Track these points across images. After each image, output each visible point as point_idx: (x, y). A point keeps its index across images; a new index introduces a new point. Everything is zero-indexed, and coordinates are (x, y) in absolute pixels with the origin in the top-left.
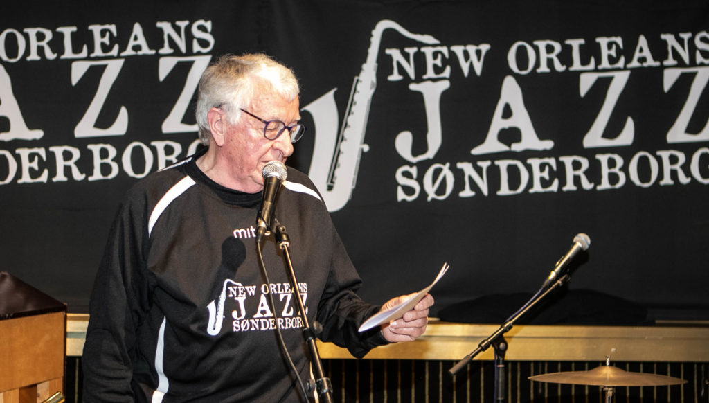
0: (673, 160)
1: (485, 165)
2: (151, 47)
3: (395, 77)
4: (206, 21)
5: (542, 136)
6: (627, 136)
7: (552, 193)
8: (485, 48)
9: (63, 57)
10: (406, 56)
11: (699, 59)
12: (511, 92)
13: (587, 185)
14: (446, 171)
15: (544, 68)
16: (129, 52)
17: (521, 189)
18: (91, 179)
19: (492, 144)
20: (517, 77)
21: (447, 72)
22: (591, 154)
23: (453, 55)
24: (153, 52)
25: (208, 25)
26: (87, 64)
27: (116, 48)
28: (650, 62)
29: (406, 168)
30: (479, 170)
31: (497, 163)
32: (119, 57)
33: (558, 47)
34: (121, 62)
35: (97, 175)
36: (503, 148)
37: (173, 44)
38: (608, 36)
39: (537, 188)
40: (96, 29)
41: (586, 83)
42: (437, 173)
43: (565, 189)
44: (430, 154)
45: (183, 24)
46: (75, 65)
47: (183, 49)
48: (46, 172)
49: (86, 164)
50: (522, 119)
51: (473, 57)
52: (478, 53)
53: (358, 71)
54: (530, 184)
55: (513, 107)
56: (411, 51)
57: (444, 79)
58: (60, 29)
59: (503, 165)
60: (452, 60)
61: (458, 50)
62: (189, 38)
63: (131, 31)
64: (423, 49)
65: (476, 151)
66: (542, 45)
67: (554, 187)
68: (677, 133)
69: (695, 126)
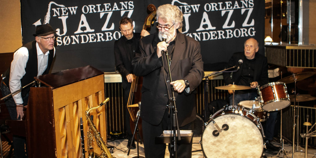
0: (244, 31)
1: (199, 33)
2: (119, 8)
4: (132, 1)
5: (213, 26)
6: (233, 25)
7: (215, 40)
8: (199, 5)
9: (98, 12)
11: (250, 6)
12: (205, 16)
13: (224, 37)
14: (190, 35)
15: (213, 10)
16: (114, 10)
17: (208, 39)
18: (106, 40)
19: (201, 28)
20: (207, 12)
21: (190, 12)
22: (224, 30)
24: (119, 9)
25: (132, 2)
26: (104, 13)
27: (110, 9)
28: (238, 7)
30: (198, 35)
31: (202, 33)
32: (111, 11)
33: (216, 4)
34: (112, 12)
35: (108, 40)
36: (204, 29)
37: (124, 7)
38: (228, 1)
39: (212, 38)
40: (105, 5)
41: (223, 13)
43: (219, 38)
44: (186, 31)
45: (126, 2)
46: (101, 13)
47: (126, 8)
48: (95, 40)
49: (105, 37)
50: (208, 22)
51: (196, 8)
52: (197, 6)
54: (210, 38)
55: (206, 19)
56: (181, 7)
58: (97, 5)
59: (204, 33)
60: (191, 9)
61: (192, 6)
62: (128, 6)
63: (114, 5)
64: (184, 6)
65: (197, 30)
66: (212, 4)
67: (216, 38)
68: (245, 24)
69: (249, 22)
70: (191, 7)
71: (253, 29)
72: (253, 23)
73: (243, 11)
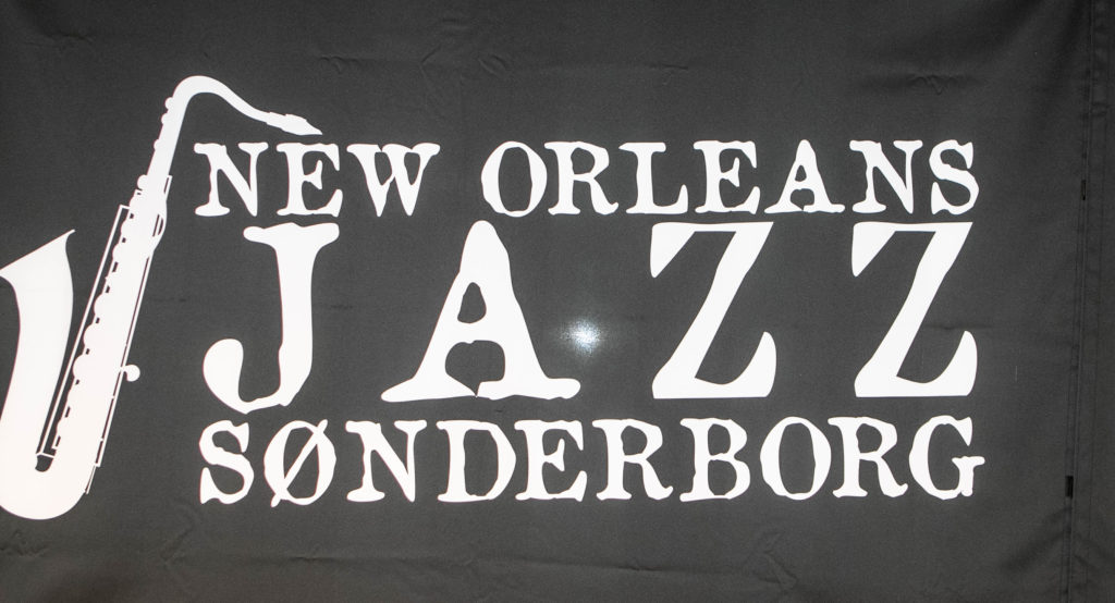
1: (412, 428)
3: (213, 208)
6: (758, 377)
7: (569, 505)
8: (427, 151)
10: (241, 161)
11: (938, 202)
12: (484, 257)
13: (655, 489)
14: (319, 438)
15: (565, 206)
17: (493, 494)
19: (431, 380)
20: (499, 222)
21: (334, 206)
22: (669, 414)
23: (351, 163)
28: (822, 204)
29: (225, 426)
30: (397, 441)
31: (442, 425)
33: (601, 158)
36: (459, 390)
38: (724, 137)
39: (536, 490)
41: (666, 245)
42: (297, 440)
43: (603, 495)
44: (284, 396)
50: (506, 324)
51: (399, 171)
52: (412, 162)
53: (128, 191)
54: (520, 479)
55: (487, 294)
56: (254, 149)
57: (327, 219)
60: (348, 177)
61: (365, 153)
64: (281, 148)
65: (392, 395)
66: (564, 150)
67: (577, 490)
68: (879, 377)
69: (925, 360)
70: (350, 162)
71: (965, 428)
72: (960, 374)
73: (868, 243)
